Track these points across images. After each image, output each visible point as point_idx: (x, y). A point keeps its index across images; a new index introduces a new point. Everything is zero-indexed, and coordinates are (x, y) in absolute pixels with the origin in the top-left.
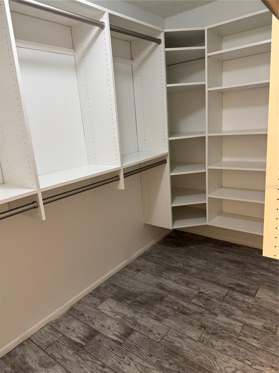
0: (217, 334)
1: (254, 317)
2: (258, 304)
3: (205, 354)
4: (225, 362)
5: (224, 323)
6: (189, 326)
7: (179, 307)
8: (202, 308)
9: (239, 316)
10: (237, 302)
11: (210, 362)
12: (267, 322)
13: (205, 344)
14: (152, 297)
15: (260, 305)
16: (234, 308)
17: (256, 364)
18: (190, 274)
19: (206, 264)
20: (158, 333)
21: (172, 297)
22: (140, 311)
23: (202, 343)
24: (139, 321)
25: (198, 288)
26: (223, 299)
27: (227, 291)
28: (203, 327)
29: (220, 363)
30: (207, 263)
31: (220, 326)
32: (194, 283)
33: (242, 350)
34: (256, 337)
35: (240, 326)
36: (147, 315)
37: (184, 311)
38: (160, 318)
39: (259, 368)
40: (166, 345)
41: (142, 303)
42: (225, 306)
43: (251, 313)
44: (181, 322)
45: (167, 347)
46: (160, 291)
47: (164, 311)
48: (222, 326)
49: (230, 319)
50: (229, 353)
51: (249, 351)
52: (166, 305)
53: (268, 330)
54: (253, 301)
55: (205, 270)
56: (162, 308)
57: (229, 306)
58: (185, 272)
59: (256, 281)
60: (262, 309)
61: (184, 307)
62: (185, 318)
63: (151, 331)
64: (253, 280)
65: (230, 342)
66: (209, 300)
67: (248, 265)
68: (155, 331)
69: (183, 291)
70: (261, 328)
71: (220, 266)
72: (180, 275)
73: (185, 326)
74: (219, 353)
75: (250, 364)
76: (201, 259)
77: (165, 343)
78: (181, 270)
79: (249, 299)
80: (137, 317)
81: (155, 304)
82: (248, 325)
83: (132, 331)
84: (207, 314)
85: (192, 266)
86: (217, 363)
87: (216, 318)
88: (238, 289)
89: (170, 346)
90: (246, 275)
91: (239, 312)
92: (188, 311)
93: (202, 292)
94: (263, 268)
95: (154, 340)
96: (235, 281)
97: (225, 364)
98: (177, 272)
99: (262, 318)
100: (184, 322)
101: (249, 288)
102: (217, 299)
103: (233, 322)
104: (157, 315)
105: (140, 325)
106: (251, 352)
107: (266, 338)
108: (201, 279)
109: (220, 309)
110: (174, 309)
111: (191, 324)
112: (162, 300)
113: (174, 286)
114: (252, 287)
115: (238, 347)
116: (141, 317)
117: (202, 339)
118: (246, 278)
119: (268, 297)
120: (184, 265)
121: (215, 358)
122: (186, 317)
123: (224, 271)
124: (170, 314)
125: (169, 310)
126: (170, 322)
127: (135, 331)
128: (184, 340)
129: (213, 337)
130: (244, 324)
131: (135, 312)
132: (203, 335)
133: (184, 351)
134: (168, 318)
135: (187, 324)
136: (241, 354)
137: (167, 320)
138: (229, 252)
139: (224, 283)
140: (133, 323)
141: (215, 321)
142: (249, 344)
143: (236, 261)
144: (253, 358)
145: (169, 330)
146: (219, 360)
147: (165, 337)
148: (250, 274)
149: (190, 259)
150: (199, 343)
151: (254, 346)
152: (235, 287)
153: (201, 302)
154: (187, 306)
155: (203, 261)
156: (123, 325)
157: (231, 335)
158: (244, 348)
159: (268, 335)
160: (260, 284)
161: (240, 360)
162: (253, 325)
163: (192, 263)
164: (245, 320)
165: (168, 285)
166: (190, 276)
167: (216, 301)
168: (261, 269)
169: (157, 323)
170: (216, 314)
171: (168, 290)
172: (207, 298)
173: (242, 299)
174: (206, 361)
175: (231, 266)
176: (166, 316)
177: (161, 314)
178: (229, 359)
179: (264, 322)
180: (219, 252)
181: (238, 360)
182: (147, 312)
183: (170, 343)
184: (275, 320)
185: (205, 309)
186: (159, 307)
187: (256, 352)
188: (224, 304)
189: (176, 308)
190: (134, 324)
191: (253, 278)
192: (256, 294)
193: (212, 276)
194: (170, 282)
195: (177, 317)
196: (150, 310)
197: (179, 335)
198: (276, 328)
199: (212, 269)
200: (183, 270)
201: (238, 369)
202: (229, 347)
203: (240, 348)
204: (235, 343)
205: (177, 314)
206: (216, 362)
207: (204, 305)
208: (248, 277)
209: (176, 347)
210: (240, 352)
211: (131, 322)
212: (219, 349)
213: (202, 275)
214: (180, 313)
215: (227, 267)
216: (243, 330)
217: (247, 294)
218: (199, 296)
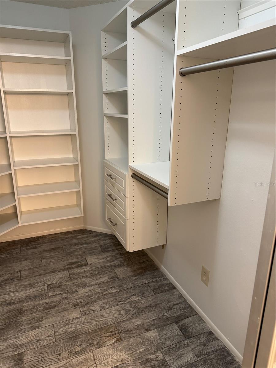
0: (89, 302)
1: (99, 276)
2: (94, 267)
3: (94, 319)
4: (109, 313)
5: (87, 292)
6: (66, 312)
7: (44, 307)
8: (62, 294)
9: (91, 282)
10: (81, 275)
11: (103, 321)
12: (108, 274)
13: (89, 314)
14: (9, 316)
15: (96, 267)
16: (83, 279)
17: (125, 300)
18: (24, 278)
19: (32, 263)
20: (47, 336)
21: (29, 304)
22: (10, 336)
23: (85, 315)
24: (19, 342)
25: (43, 283)
26: (70, 279)
27: (67, 272)
28: (76, 305)
29: (108, 316)
30: (31, 261)
31: (87, 296)
32: (36, 282)
33: (111, 299)
34: (112, 286)
35: (97, 288)
36: (21, 333)
37: (50, 306)
38: (36, 326)
39: (128, 300)
40: (63, 338)
41: (4, 328)
42: (77, 282)
43: (96, 275)
44: (57, 314)
45: (65, 338)
46: (11, 307)
47: (34, 319)
48: (88, 295)
49: (88, 287)
50: (107, 307)
51: (115, 297)
52: (30, 312)
53: (113, 278)
54: (90, 267)
55: (35, 268)
56: (29, 317)
57: (79, 281)
58: (20, 279)
59: (80, 255)
60: (100, 269)
61: (47, 303)
62: (57, 310)
63: (39, 340)
64: (77, 255)
65: (101, 300)
66: (62, 286)
67: (64, 247)
68: (43, 337)
69: (34, 293)
70: (109, 280)
71: (44, 258)
72: (17, 284)
73: (63, 314)
74: (102, 312)
75: (122, 303)
76: (22, 261)
77: (61, 337)
78: (12, 279)
79: (86, 268)
80: (11, 342)
81: (19, 320)
82: (101, 283)
83: (21, 355)
84: (69, 295)
85: (20, 271)
86: (107, 318)
87: (79, 294)
88: (73, 266)
89: (67, 336)
90: (70, 254)
91: (89, 280)
92: (54, 304)
93: (50, 285)
94: (76, 244)
95: (49, 343)
96: (66, 263)
97: (111, 314)
98: (10, 283)
99: (105, 274)
100: (60, 312)
101: (79, 262)
102: (66, 281)
103: (92, 288)
104: (31, 326)
105: (23, 345)
106: (116, 296)
107: (117, 283)
108: (39, 275)
109: (75, 287)
110: (40, 311)
111: (65, 310)
112: (22, 312)
113: (20, 295)
114: (81, 259)
115: (108, 300)
116: (16, 339)
117: (84, 313)
118: (71, 256)
119: (96, 260)
120: (11, 274)
121: (102, 316)
122: (58, 308)
123: (51, 260)
124: (41, 316)
125: (37, 315)
126: (48, 322)
127: (24, 353)
128: (72, 323)
129: (89, 306)
130: (98, 284)
131: (5, 340)
132: (81, 310)
133: (80, 330)
134: (43, 320)
135: (62, 312)
136: (113, 302)
137: (43, 322)
138: (41, 245)
139: (60, 268)
140: (14, 349)
141: (80, 296)
142: (111, 293)
143: (53, 248)
144: (121, 298)
145: (54, 327)
146: (106, 315)
147: (56, 334)
148: (71, 252)
149: (12, 266)
150: (84, 317)
151: (115, 292)
152: (70, 267)
153: (58, 291)
154: (50, 301)
155: (25, 262)
156: (5, 359)
157: (98, 296)
158: (111, 297)
159: (116, 281)
160: (84, 255)
161: (117, 305)
162: (104, 281)
163: (18, 269)
164: (96, 282)
165: (14, 298)
166: (28, 279)
167: (67, 283)
168: (75, 245)
169: (37, 331)
170: (76, 291)
171: (19, 301)
172: (58, 285)
173: (82, 270)
174: (99, 322)
175: (53, 254)
176: (40, 320)
177: (33, 322)
178: (110, 310)
179: (107, 276)
180: (32, 248)
181: (115, 306)
182: (19, 331)
183: (65, 334)
184: (111, 271)
185: (65, 294)
186: (26, 318)
187: (119, 294)
188: (74, 281)
189: (41, 308)
190: (16, 349)
191: (76, 254)
192: (87, 262)
193: (46, 268)
194: (13, 294)
195: (49, 314)
196: (20, 327)
197: (65, 324)
198: (116, 274)
199: (39, 264)
200: (14, 278)
201: (120, 310)
202: (104, 303)
203: (110, 299)
204: (104, 299)
205: (47, 312)
206: (105, 317)
207: (61, 291)
208: (72, 255)
209: (71, 332)
210: (112, 301)
211: (11, 349)
212: (100, 309)
213: (37, 272)
214: (49, 309)
215: (51, 256)
216: (101, 288)
217: (82, 265)
218: (51, 288)
